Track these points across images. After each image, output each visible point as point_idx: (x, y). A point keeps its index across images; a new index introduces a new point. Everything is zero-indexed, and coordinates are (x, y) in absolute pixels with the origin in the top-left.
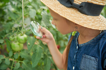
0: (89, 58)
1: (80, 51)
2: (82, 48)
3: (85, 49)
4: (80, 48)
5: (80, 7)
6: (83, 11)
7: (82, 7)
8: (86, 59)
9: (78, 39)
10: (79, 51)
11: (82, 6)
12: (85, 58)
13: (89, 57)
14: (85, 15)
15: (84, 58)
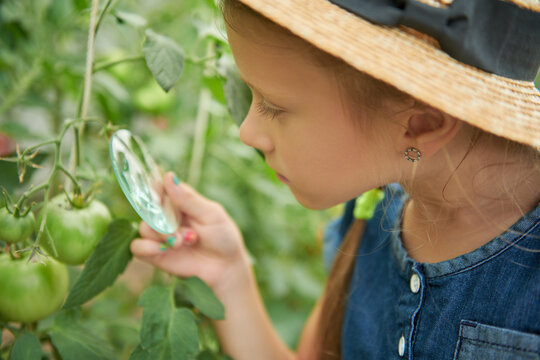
0: (511, 342)
1: (442, 303)
2: (454, 285)
3: (469, 290)
4: (437, 286)
5: (451, 22)
6: (467, 45)
7: (461, 25)
8: (492, 352)
9: (401, 235)
10: (429, 308)
11: (462, 18)
12: (481, 342)
13: (505, 334)
14: (474, 73)
15: (471, 348)
